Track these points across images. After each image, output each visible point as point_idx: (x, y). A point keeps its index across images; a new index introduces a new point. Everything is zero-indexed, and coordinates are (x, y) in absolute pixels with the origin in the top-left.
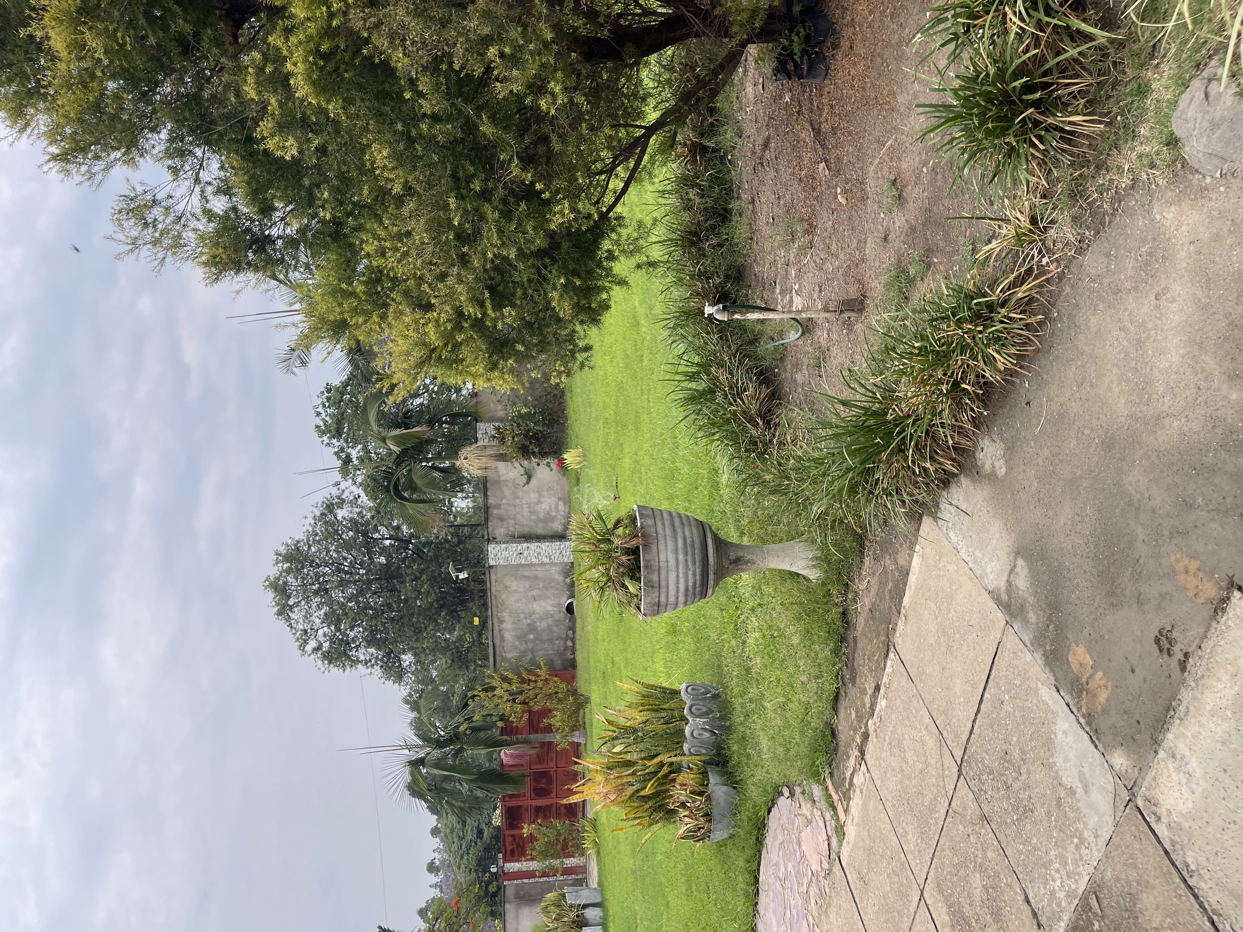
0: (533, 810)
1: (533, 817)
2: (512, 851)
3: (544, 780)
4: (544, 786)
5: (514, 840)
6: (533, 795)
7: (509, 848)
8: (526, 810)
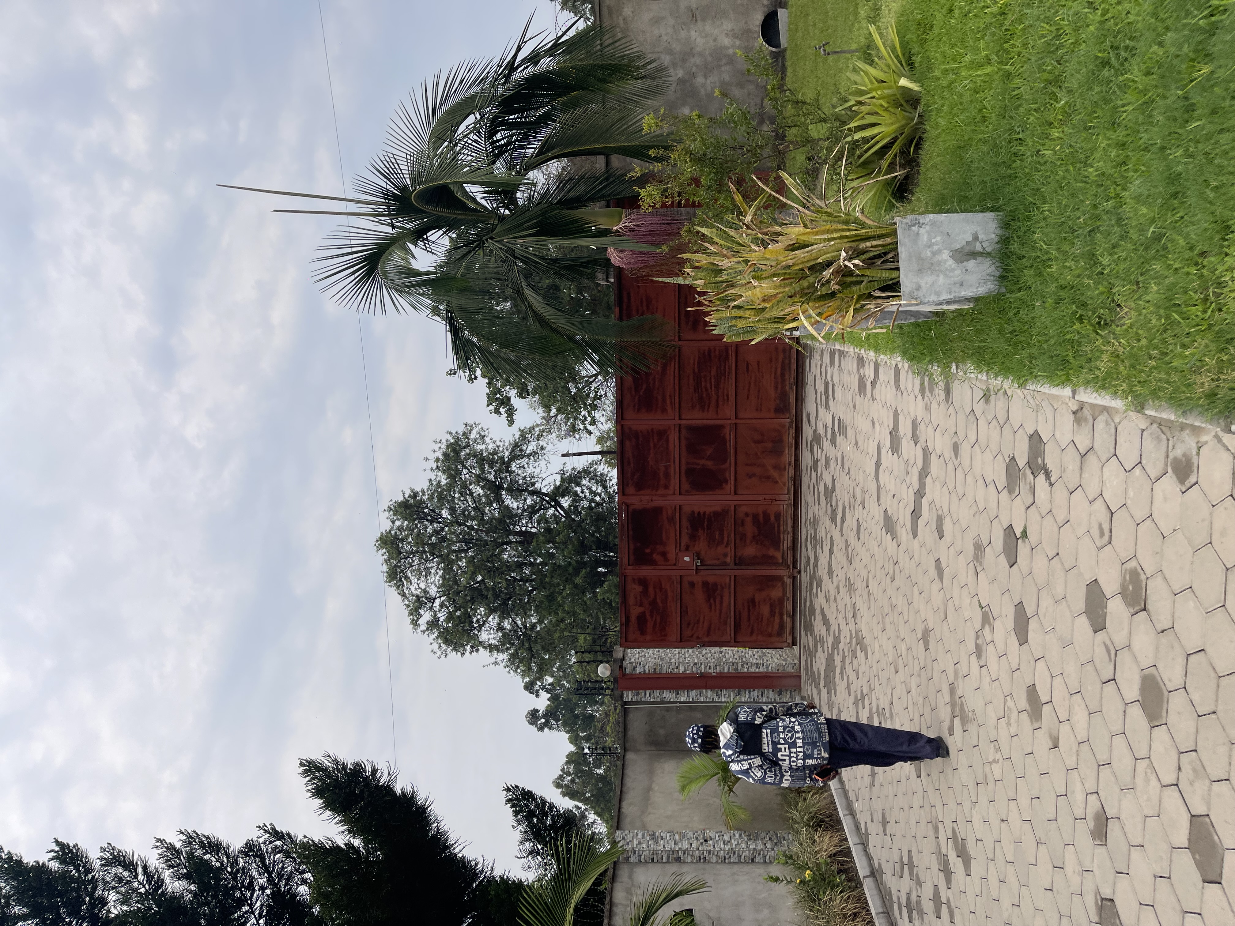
0: (685, 523)
1: (685, 540)
2: (642, 619)
3: (709, 451)
4: (709, 464)
5: (645, 592)
6: (686, 486)
7: (635, 612)
8: (671, 520)
